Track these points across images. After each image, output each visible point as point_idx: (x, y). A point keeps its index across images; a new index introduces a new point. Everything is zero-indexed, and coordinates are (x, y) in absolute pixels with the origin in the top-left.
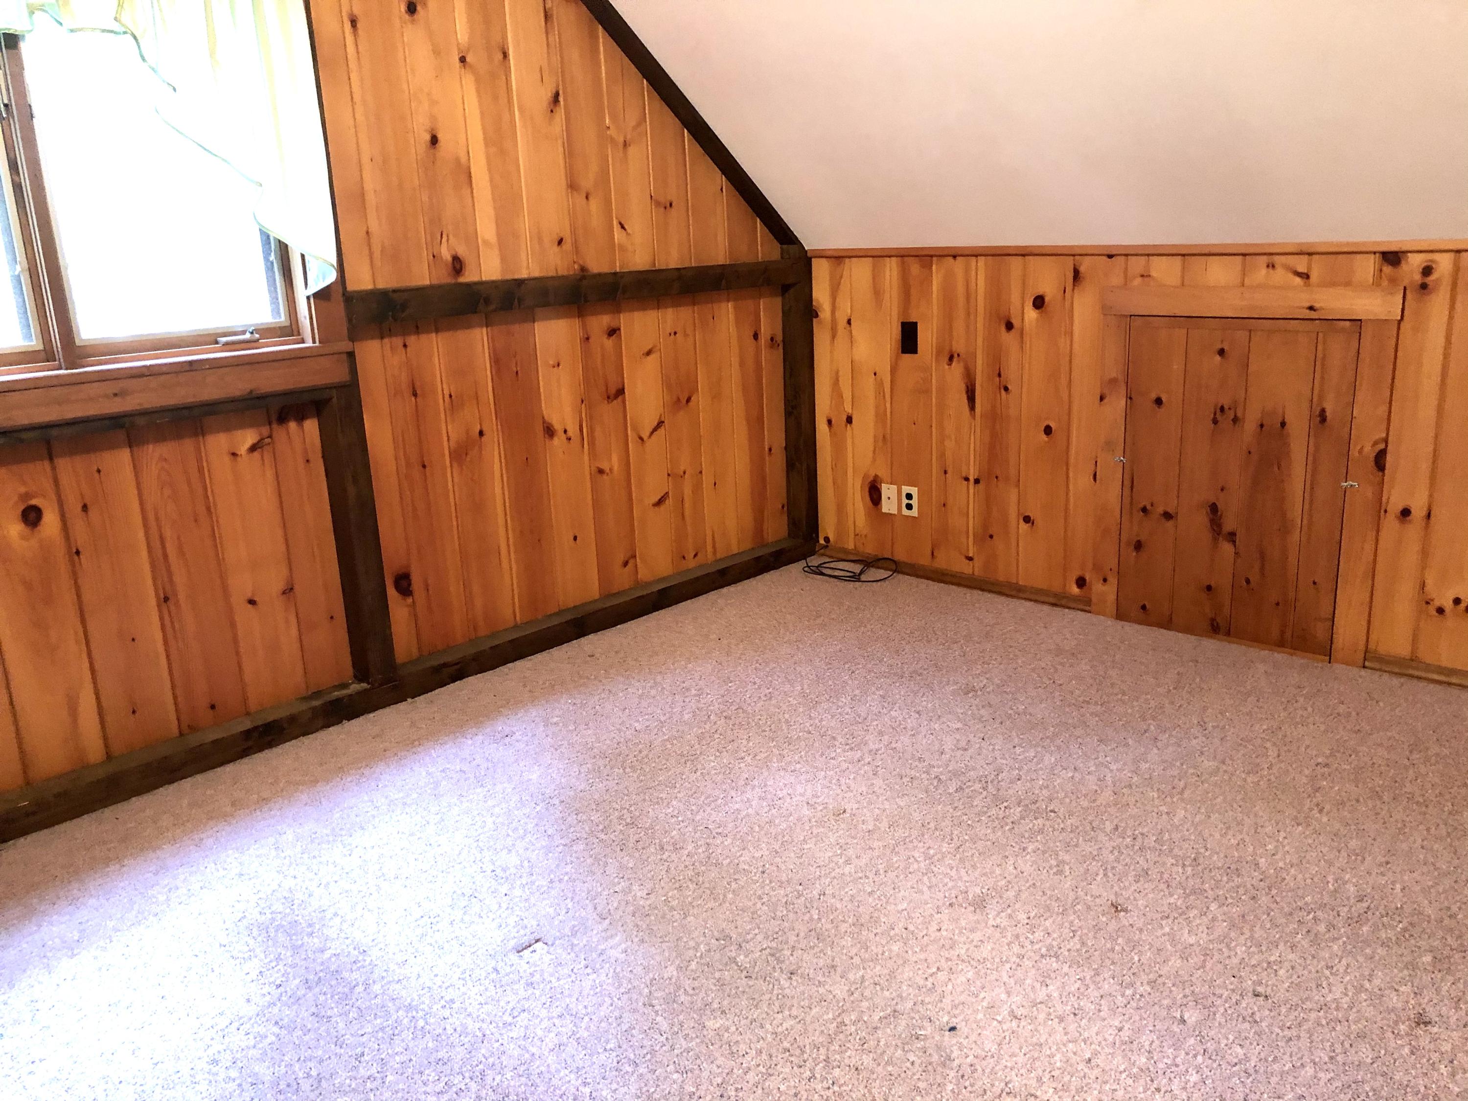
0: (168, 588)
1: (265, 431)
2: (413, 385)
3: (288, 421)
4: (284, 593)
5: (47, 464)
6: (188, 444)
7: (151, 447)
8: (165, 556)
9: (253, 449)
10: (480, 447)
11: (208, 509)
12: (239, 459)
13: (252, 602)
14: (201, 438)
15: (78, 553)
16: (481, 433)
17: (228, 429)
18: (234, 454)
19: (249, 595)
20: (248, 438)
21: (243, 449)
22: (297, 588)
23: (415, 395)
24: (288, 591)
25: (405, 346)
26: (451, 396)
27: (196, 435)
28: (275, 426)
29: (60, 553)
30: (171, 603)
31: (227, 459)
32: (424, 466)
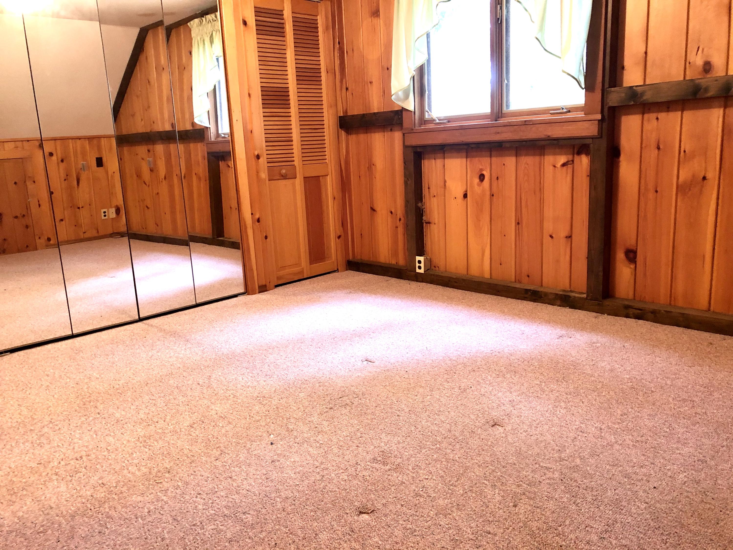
0: (520, 219)
1: (570, 157)
2: (658, 142)
3: (582, 154)
4: (566, 237)
5: (489, 159)
6: (537, 158)
7: (523, 157)
8: (521, 207)
9: (564, 165)
10: (702, 186)
11: (540, 189)
12: (556, 169)
13: (551, 237)
14: (542, 157)
15: (493, 195)
16: (704, 178)
17: (555, 154)
18: (555, 166)
19: (550, 233)
20: (562, 159)
21: (559, 165)
22: (573, 236)
23: (659, 148)
24: (569, 237)
25: (657, 119)
26: (685, 151)
27: (541, 155)
28: (575, 156)
29: (488, 193)
30: (520, 226)
31: (552, 167)
32: (656, 191)
